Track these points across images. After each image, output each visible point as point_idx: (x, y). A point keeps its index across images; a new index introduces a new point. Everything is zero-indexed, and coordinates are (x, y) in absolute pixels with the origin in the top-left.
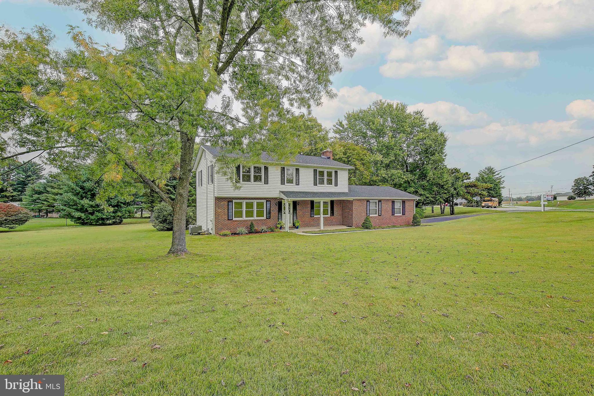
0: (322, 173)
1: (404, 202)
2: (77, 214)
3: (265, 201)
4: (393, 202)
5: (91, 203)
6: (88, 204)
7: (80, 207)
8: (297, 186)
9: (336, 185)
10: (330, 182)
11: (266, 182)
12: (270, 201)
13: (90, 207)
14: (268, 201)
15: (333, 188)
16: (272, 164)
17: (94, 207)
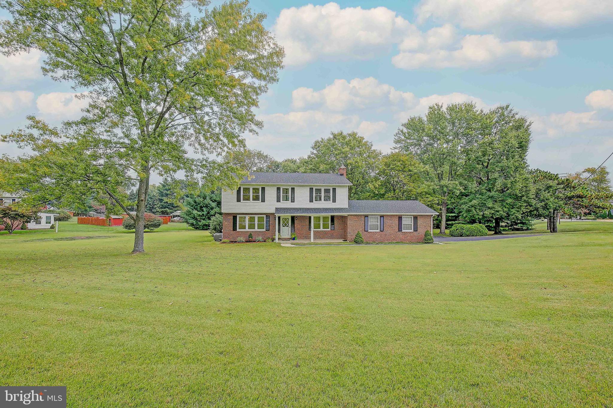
0: (319, 191)
1: (416, 218)
2: (191, 221)
3: (265, 216)
4: (400, 218)
5: (199, 213)
6: (197, 214)
7: (192, 216)
8: (293, 203)
9: (334, 201)
10: (327, 199)
11: (263, 201)
12: (269, 216)
13: (198, 216)
14: (267, 216)
15: (331, 204)
16: (268, 185)
17: (201, 216)
